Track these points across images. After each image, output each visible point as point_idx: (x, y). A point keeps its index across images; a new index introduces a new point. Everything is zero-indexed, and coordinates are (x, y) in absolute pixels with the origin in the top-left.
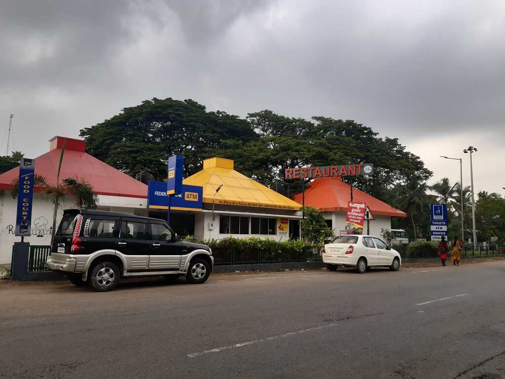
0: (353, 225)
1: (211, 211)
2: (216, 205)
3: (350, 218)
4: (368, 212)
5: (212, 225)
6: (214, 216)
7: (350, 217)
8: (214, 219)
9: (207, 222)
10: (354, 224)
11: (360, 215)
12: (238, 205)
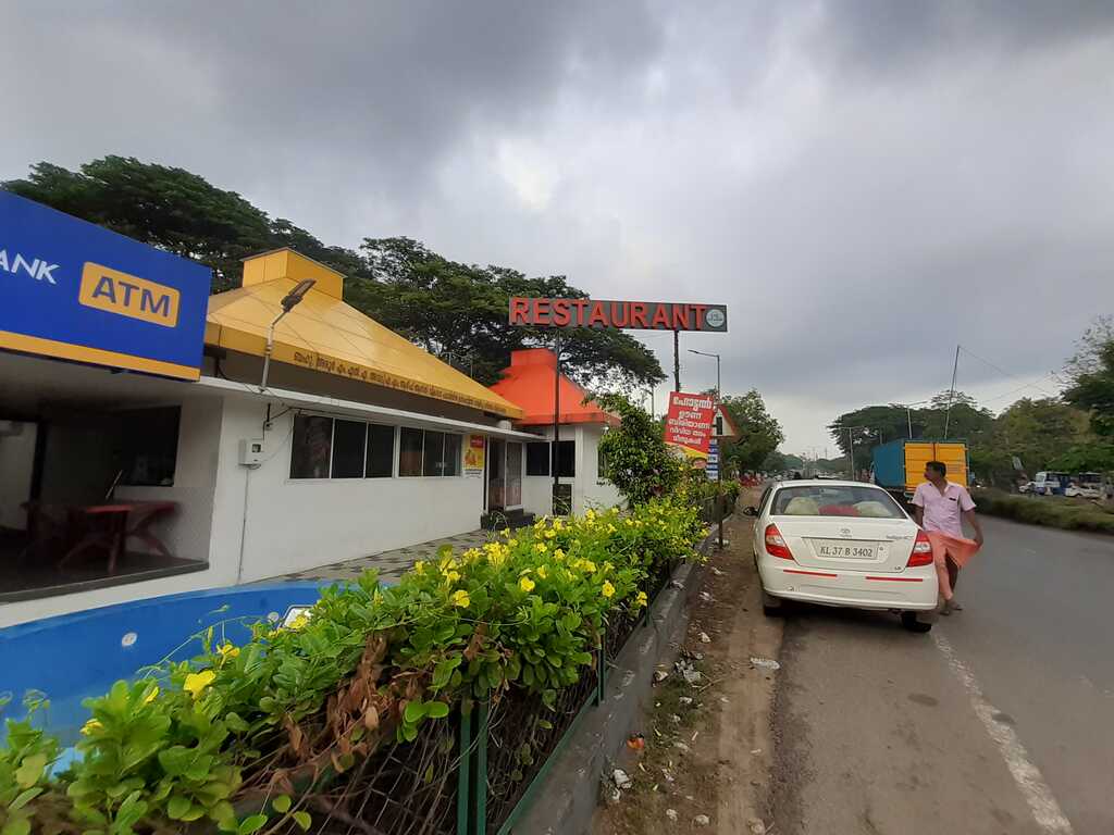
0: (682, 449)
1: (255, 389)
2: (276, 364)
3: (676, 434)
4: (719, 419)
5: (258, 448)
6: (268, 414)
7: (676, 430)
8: (267, 426)
9: (232, 437)
10: (685, 448)
11: (701, 425)
12: (368, 380)
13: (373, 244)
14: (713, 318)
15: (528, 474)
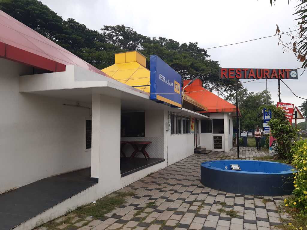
4: (296, 112)
5: (170, 125)
6: (168, 114)
9: (165, 122)
11: (289, 114)
13: (107, 28)
14: (293, 74)
15: (202, 132)
